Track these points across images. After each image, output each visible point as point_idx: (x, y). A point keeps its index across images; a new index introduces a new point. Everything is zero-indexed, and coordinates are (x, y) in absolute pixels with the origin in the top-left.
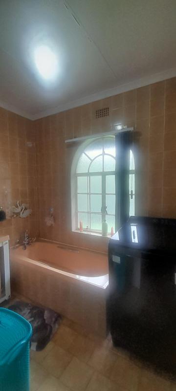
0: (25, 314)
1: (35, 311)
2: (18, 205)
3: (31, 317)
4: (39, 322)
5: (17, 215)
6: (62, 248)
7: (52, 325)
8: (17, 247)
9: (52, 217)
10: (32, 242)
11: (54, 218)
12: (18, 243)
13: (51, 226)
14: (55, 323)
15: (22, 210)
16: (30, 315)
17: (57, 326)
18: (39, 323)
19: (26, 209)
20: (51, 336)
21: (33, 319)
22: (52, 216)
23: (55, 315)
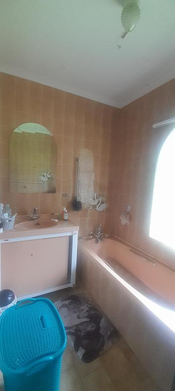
0: (83, 310)
1: (93, 312)
2: (95, 197)
3: (87, 317)
4: (93, 326)
5: (93, 208)
6: (134, 253)
7: (106, 340)
8: (90, 239)
9: (128, 216)
10: (104, 237)
11: (130, 217)
12: (92, 235)
13: (126, 225)
14: (109, 338)
15: (98, 203)
16: (86, 314)
17: (110, 344)
18: (94, 328)
19: (102, 203)
20: (101, 353)
21: (88, 320)
22: (128, 214)
23: (112, 328)
